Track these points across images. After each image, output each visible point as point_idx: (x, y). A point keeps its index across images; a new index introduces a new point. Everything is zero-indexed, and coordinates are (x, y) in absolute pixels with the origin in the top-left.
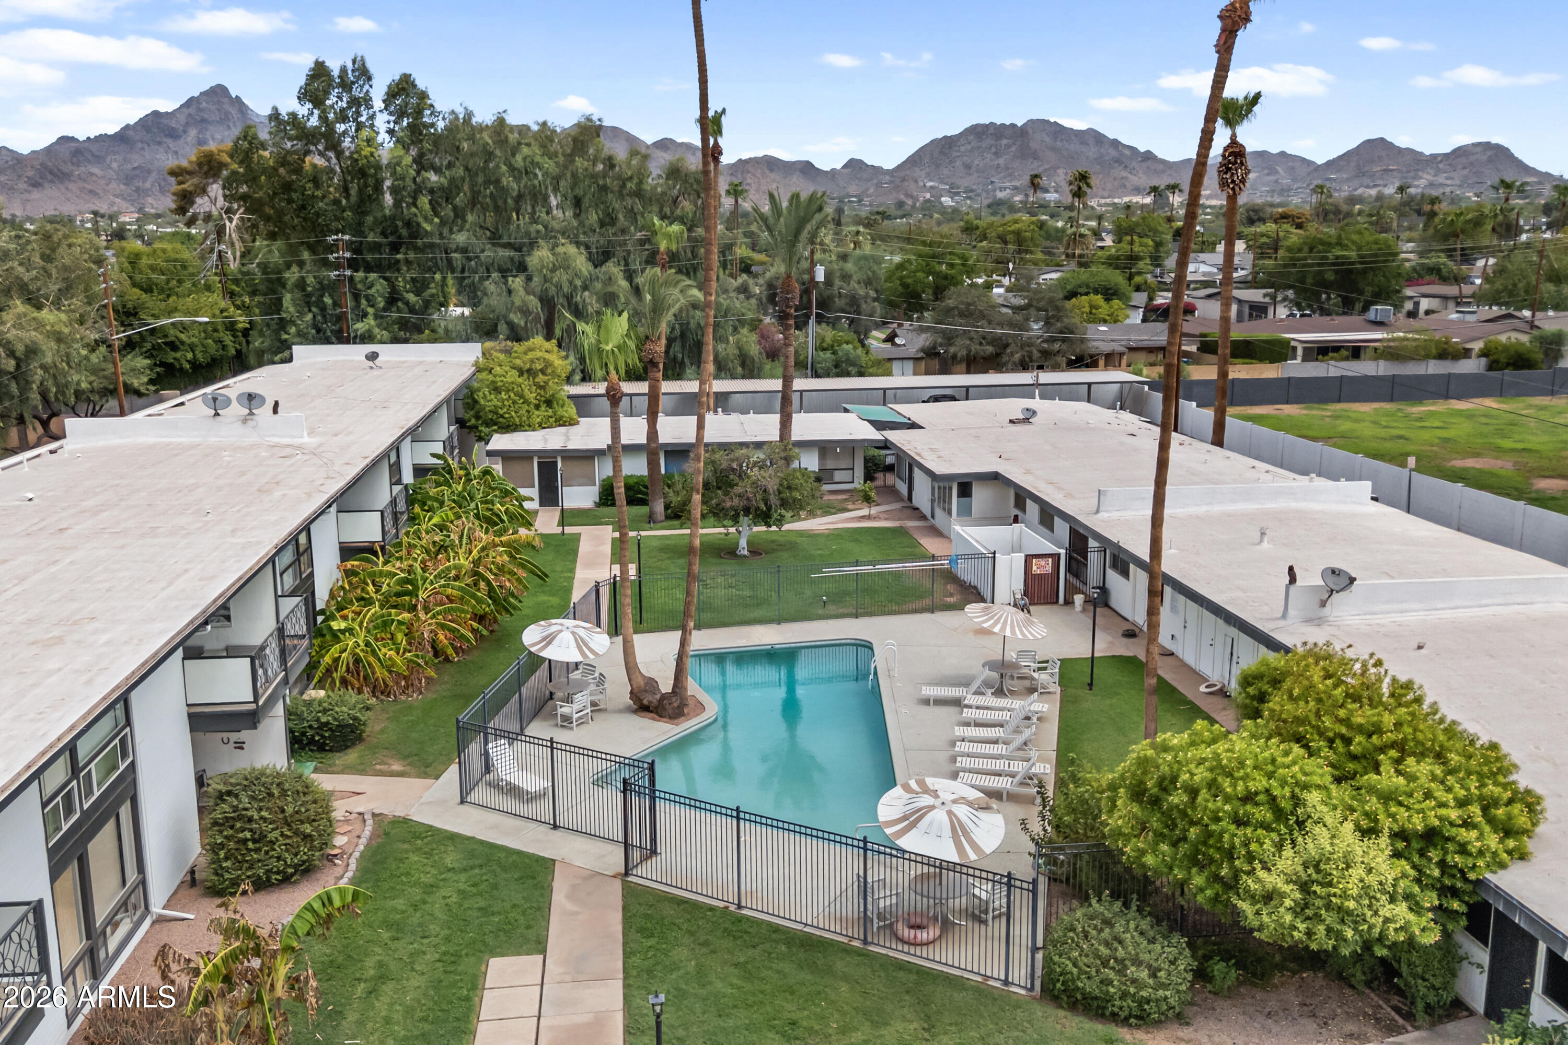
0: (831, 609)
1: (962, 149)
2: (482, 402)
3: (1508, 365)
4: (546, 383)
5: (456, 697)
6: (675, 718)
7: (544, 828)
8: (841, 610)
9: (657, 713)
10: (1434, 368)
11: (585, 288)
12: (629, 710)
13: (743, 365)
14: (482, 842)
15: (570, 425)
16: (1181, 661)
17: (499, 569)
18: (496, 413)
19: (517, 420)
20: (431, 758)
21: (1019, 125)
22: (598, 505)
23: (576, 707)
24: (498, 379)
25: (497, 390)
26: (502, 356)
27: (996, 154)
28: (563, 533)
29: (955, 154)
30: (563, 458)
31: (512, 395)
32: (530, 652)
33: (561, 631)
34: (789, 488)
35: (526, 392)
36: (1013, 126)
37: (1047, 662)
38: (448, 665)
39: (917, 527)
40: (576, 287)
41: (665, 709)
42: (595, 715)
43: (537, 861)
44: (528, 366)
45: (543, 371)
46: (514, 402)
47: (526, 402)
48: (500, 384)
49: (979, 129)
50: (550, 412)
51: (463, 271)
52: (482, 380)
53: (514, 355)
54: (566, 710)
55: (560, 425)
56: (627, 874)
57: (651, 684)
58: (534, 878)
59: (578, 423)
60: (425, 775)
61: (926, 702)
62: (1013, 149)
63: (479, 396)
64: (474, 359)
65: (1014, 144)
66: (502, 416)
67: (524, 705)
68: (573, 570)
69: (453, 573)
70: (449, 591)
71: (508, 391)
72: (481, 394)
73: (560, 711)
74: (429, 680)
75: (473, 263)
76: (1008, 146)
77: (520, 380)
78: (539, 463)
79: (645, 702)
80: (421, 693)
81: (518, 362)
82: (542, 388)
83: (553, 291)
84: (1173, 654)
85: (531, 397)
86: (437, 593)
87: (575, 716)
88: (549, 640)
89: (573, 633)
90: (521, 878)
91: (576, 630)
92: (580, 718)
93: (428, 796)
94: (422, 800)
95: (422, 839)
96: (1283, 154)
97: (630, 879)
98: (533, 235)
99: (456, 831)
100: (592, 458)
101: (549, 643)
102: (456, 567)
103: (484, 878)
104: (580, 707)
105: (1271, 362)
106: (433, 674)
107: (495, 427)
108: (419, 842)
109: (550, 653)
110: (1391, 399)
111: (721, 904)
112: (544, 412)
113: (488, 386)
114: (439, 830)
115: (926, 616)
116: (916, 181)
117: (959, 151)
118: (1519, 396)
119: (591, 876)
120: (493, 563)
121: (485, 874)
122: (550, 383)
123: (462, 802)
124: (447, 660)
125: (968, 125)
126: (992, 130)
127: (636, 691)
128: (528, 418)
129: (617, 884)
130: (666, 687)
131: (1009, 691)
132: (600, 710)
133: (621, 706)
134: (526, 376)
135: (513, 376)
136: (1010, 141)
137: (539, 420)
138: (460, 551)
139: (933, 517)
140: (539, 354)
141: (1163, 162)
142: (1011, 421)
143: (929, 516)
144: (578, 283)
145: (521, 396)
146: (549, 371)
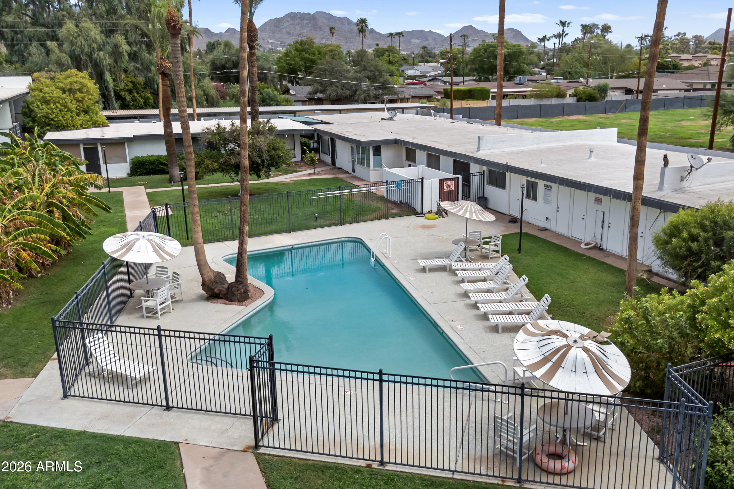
0: (321, 221)
1: (285, 24)
2: (37, 110)
3: (586, 100)
4: (83, 98)
5: (44, 303)
6: (243, 301)
7: (156, 410)
8: (328, 222)
9: (227, 299)
10: (554, 101)
11: (100, 49)
12: (201, 298)
13: (207, 100)
14: (95, 436)
15: (103, 126)
16: (555, 232)
17: (70, 202)
18: (48, 118)
19: (64, 122)
20: (27, 358)
21: (312, 14)
22: (130, 175)
23: (159, 300)
24: (47, 95)
25: (47, 102)
26: (48, 81)
27: (302, 28)
28: (109, 191)
29: (282, 27)
30: (102, 144)
31: (59, 105)
32: (112, 258)
33: (138, 239)
34: (274, 149)
35: (70, 105)
36: (309, 14)
37: (491, 237)
38: (33, 280)
39: (347, 177)
40: (93, 48)
41: (234, 295)
42: (176, 306)
43: (159, 447)
44: (69, 87)
45: (80, 90)
46: (61, 110)
47: (69, 110)
48: (48, 98)
49: (292, 15)
50: (88, 118)
51: (12, 40)
52: (34, 96)
53: (56, 80)
54: (150, 303)
55: (96, 127)
56: (257, 446)
57: (220, 277)
58: (161, 467)
59: (108, 126)
60: (23, 375)
61: (424, 270)
62: (310, 25)
63: (34, 107)
64: (28, 84)
65: (310, 23)
66: (52, 120)
67: (112, 303)
68: (123, 211)
69: (29, 204)
70: (28, 217)
71: (55, 103)
72: (35, 105)
73: (144, 304)
74: (17, 292)
75: (19, 36)
76: (307, 24)
77: (64, 96)
78: (84, 148)
79: (216, 291)
80: (10, 303)
81: (61, 84)
82: (79, 101)
83: (78, 51)
84: (547, 229)
85: (73, 107)
86: (15, 219)
87: (159, 307)
88: (129, 247)
89: (149, 240)
90: (147, 470)
91: (151, 238)
92: (162, 309)
93: (27, 395)
94: (22, 400)
95: (27, 442)
96: (430, 32)
97: (262, 451)
98: (61, 18)
99: (64, 427)
100: (123, 144)
101: (129, 249)
102: (31, 198)
103: (106, 476)
104: (162, 300)
105: (483, 100)
106: (19, 286)
107: (48, 127)
108: (23, 445)
109: (130, 257)
110: (540, 117)
111: (363, 464)
112: (83, 117)
113: (40, 100)
114: (44, 429)
115: (384, 221)
116: (264, 40)
117: (283, 25)
118: (592, 114)
119: (221, 455)
120: (64, 197)
121: (106, 472)
122: (86, 98)
123: (65, 396)
124: (31, 276)
125: (287, 13)
126: (299, 16)
127: (207, 283)
128: (72, 121)
129: (251, 459)
130: (231, 278)
131: (471, 258)
132: (177, 301)
133: (194, 297)
134: (67, 93)
135: (57, 93)
136: (308, 21)
137: (80, 122)
138: (34, 188)
139: (354, 171)
140: (76, 79)
141: (379, 33)
142: (382, 119)
143: (350, 171)
144: (95, 46)
145: (66, 107)
146: (84, 90)
